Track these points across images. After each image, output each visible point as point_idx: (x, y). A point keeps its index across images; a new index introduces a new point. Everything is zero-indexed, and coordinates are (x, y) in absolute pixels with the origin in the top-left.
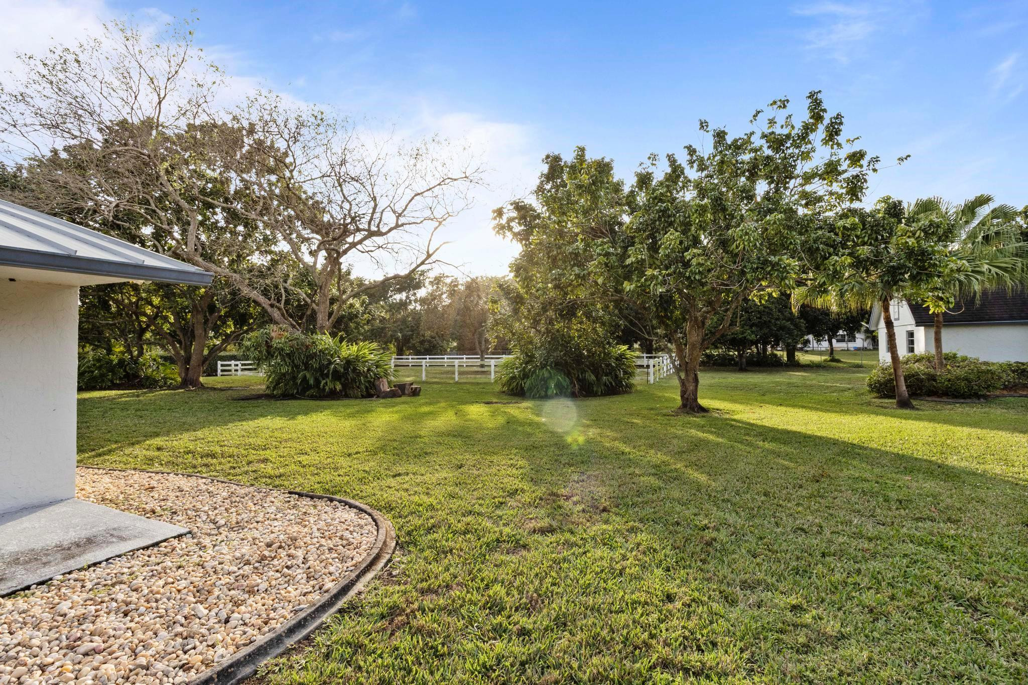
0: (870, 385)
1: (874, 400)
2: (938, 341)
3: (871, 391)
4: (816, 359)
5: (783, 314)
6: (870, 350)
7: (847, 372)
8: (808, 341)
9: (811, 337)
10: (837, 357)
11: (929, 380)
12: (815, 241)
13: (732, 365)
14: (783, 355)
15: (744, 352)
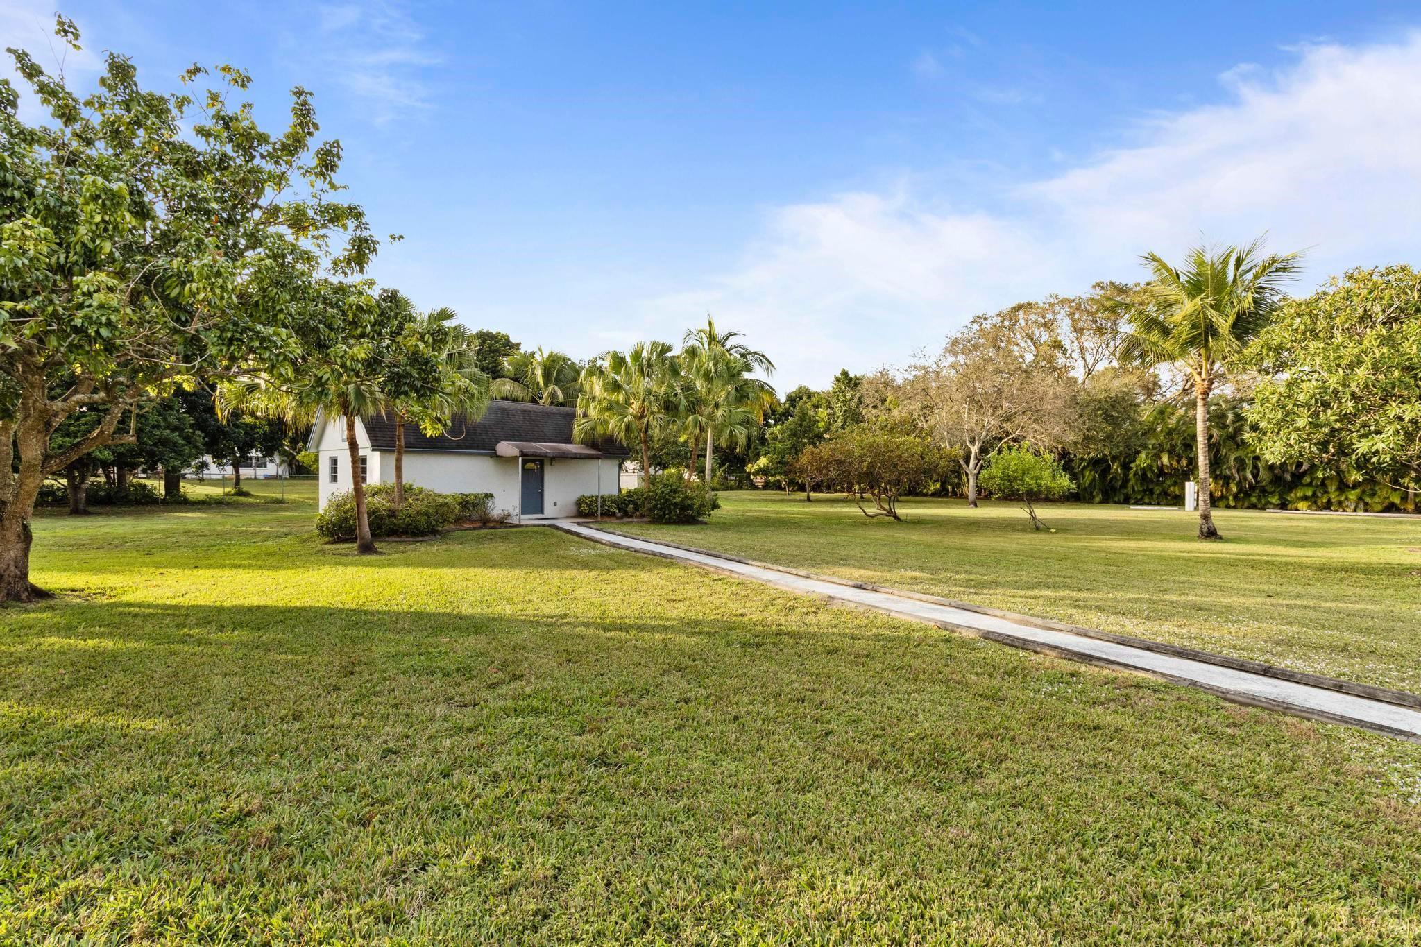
0: (321, 528)
1: (327, 547)
2: (399, 469)
3: (323, 535)
4: (217, 492)
5: (165, 419)
6: (286, 479)
7: (267, 510)
8: (204, 465)
9: (208, 458)
10: (245, 489)
11: (389, 516)
12: (313, 316)
13: (48, 504)
14: (158, 486)
15: (83, 480)
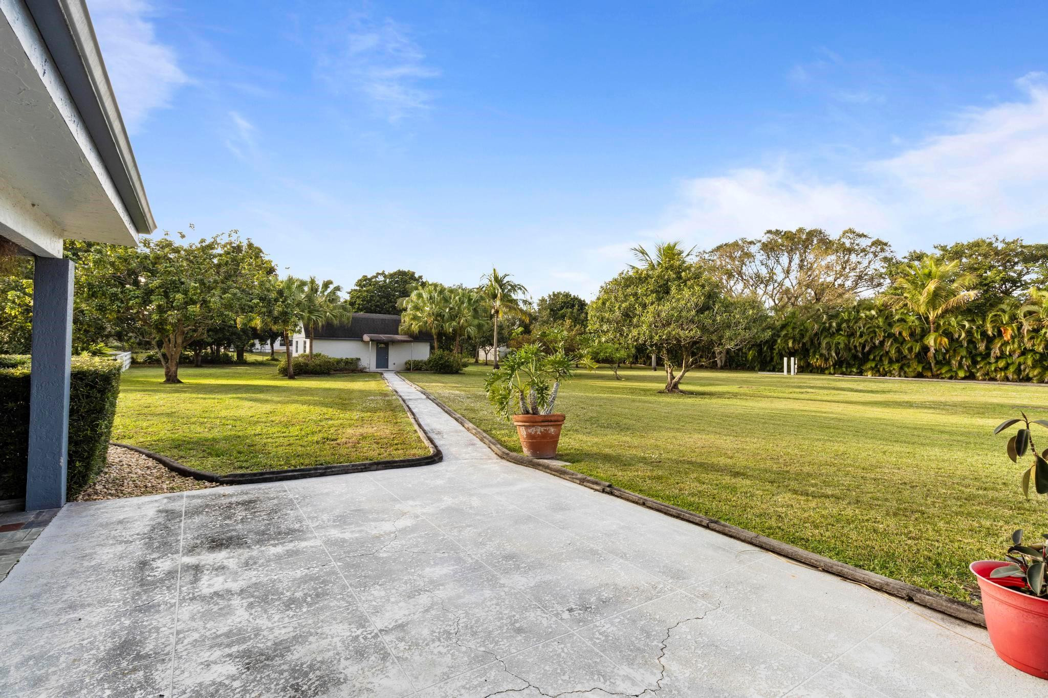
2: (311, 346)
4: (260, 358)
8: (254, 345)
9: (256, 341)
10: (276, 357)
11: (305, 366)
14: (233, 354)
15: (200, 351)
